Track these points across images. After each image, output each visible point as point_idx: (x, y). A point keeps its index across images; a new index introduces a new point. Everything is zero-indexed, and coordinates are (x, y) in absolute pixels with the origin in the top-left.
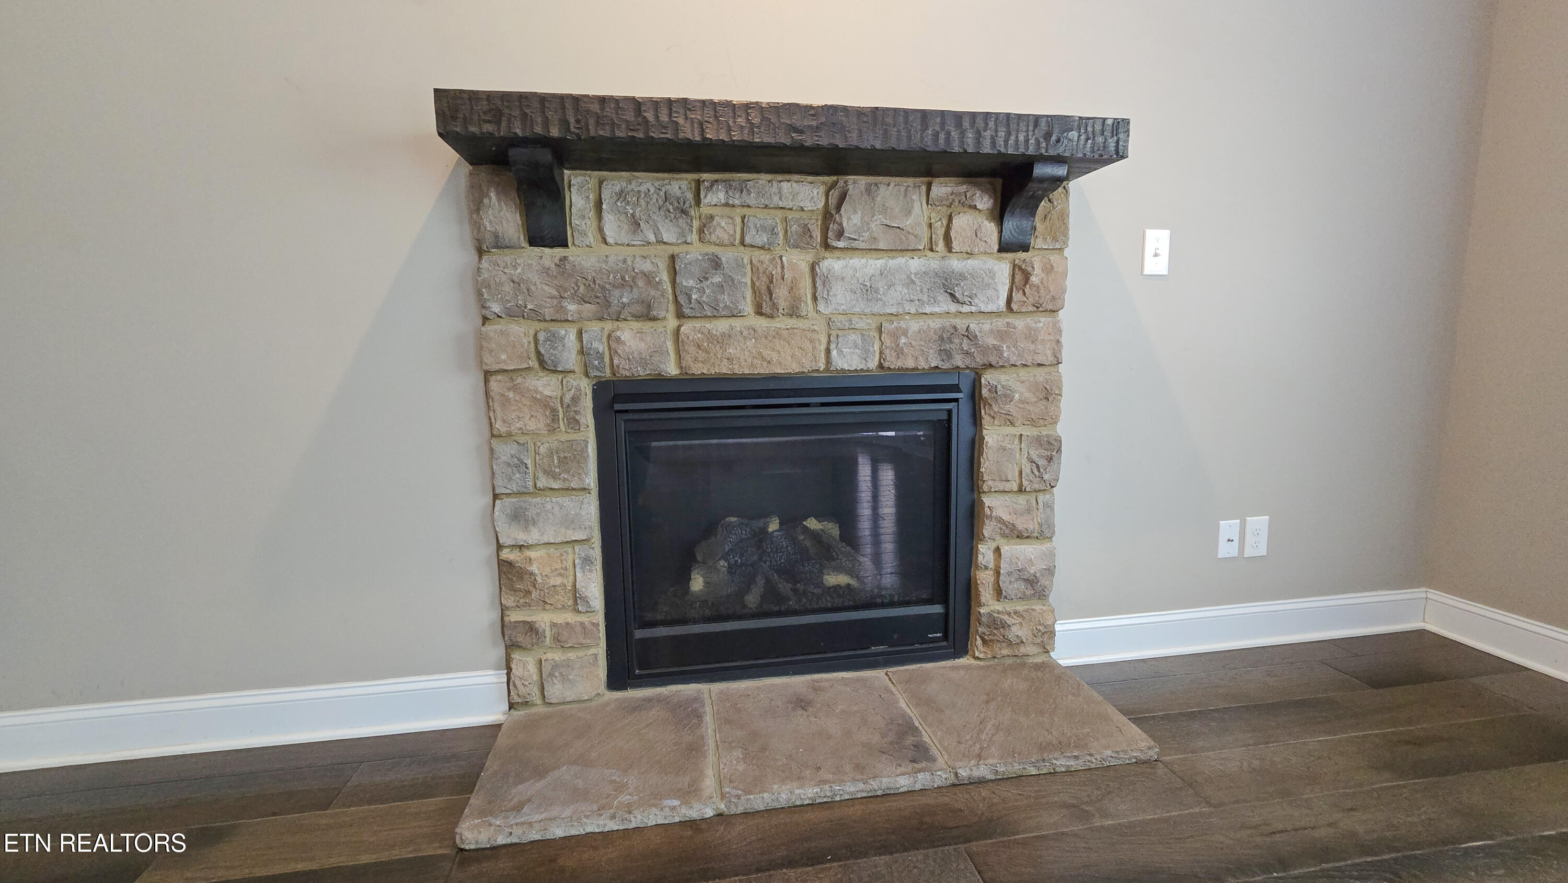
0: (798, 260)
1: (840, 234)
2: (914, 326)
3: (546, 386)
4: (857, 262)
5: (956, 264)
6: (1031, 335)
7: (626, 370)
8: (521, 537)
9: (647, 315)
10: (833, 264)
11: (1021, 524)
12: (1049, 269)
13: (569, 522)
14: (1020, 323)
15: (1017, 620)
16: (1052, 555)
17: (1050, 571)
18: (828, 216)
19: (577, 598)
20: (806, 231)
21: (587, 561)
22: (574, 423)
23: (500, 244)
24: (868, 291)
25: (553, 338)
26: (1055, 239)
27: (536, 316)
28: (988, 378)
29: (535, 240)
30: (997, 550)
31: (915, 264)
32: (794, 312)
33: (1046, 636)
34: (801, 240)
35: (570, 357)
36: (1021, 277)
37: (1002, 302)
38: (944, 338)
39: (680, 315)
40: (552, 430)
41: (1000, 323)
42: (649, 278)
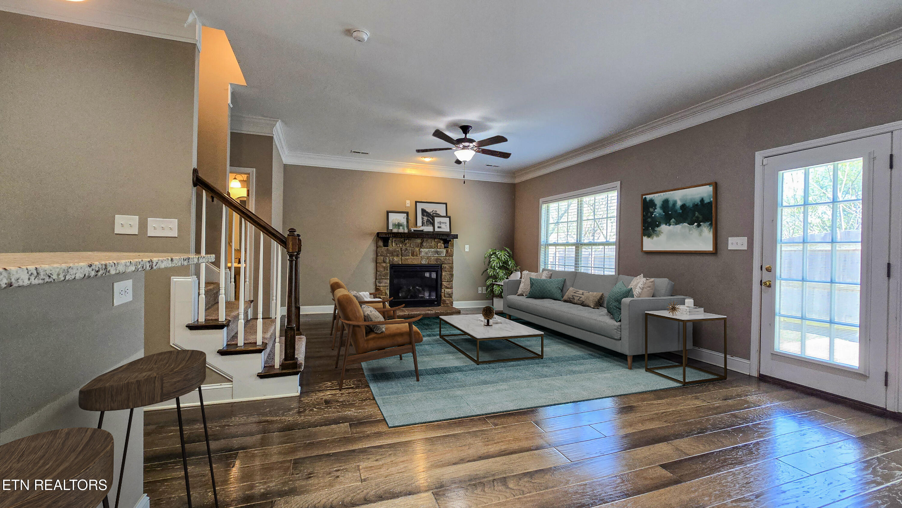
0: (417, 249)
1: (423, 246)
2: (433, 258)
3: (384, 265)
4: (425, 249)
5: (438, 250)
6: (449, 259)
7: (394, 263)
8: (380, 285)
9: (398, 256)
10: (422, 250)
11: (448, 286)
12: (451, 251)
13: (386, 283)
14: (447, 258)
15: (448, 301)
16: (452, 291)
17: (452, 293)
18: (421, 243)
19: (386, 293)
20: (418, 245)
21: (388, 289)
22: (387, 270)
23: (380, 247)
24: (426, 253)
25: (386, 259)
26: (452, 247)
27: (384, 256)
28: (443, 265)
29: (384, 246)
30: (445, 290)
31: (433, 250)
32: (417, 256)
33: (452, 303)
34: (417, 246)
35: (388, 261)
36: (447, 252)
37: (445, 255)
38: (437, 260)
39: (402, 256)
40: (384, 271)
41: (445, 258)
42: (398, 251)
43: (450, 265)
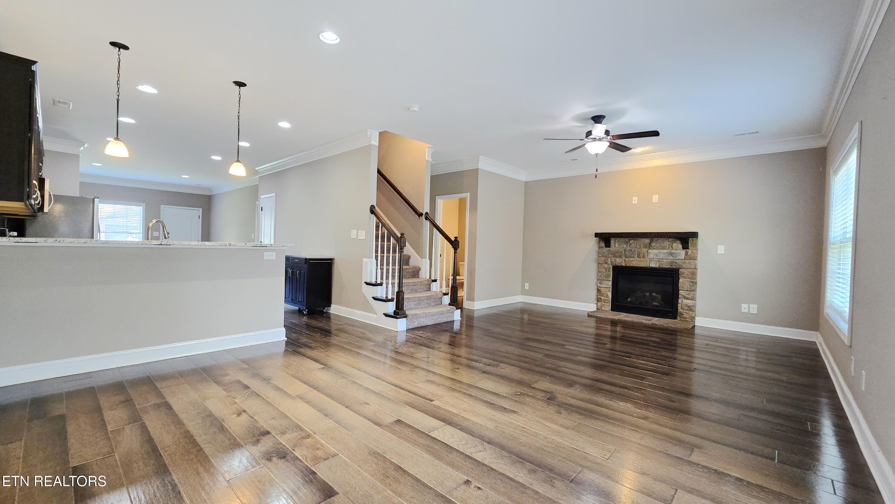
0: (645, 250)
1: (651, 247)
2: (665, 261)
3: (606, 266)
4: (655, 251)
5: (673, 251)
6: (690, 263)
7: (617, 264)
8: (601, 286)
9: (620, 257)
10: (650, 251)
11: (687, 296)
12: (693, 252)
13: (607, 285)
14: (687, 261)
15: (686, 314)
16: (695, 303)
17: (695, 306)
18: (650, 243)
19: (607, 296)
20: (646, 246)
21: (609, 291)
22: (609, 271)
23: (602, 247)
24: (657, 255)
25: (607, 260)
26: (694, 247)
27: (605, 256)
28: (680, 270)
29: (606, 247)
30: (682, 301)
31: (665, 251)
32: (643, 257)
33: (693, 319)
34: (645, 247)
35: (609, 262)
36: (686, 254)
37: (683, 258)
38: (672, 263)
39: (625, 257)
40: (606, 272)
41: (683, 261)
42: (621, 252)
43: (692, 270)
